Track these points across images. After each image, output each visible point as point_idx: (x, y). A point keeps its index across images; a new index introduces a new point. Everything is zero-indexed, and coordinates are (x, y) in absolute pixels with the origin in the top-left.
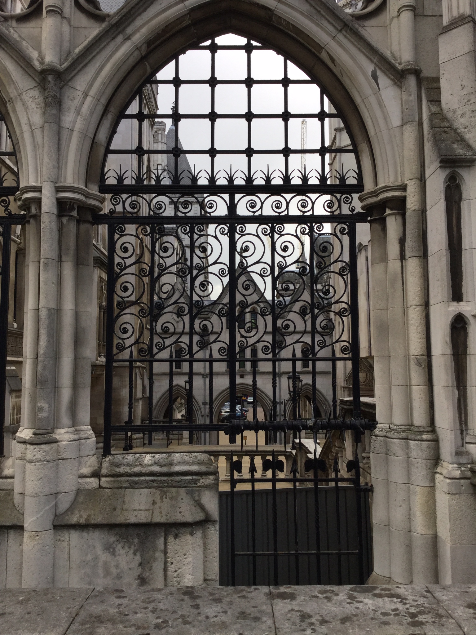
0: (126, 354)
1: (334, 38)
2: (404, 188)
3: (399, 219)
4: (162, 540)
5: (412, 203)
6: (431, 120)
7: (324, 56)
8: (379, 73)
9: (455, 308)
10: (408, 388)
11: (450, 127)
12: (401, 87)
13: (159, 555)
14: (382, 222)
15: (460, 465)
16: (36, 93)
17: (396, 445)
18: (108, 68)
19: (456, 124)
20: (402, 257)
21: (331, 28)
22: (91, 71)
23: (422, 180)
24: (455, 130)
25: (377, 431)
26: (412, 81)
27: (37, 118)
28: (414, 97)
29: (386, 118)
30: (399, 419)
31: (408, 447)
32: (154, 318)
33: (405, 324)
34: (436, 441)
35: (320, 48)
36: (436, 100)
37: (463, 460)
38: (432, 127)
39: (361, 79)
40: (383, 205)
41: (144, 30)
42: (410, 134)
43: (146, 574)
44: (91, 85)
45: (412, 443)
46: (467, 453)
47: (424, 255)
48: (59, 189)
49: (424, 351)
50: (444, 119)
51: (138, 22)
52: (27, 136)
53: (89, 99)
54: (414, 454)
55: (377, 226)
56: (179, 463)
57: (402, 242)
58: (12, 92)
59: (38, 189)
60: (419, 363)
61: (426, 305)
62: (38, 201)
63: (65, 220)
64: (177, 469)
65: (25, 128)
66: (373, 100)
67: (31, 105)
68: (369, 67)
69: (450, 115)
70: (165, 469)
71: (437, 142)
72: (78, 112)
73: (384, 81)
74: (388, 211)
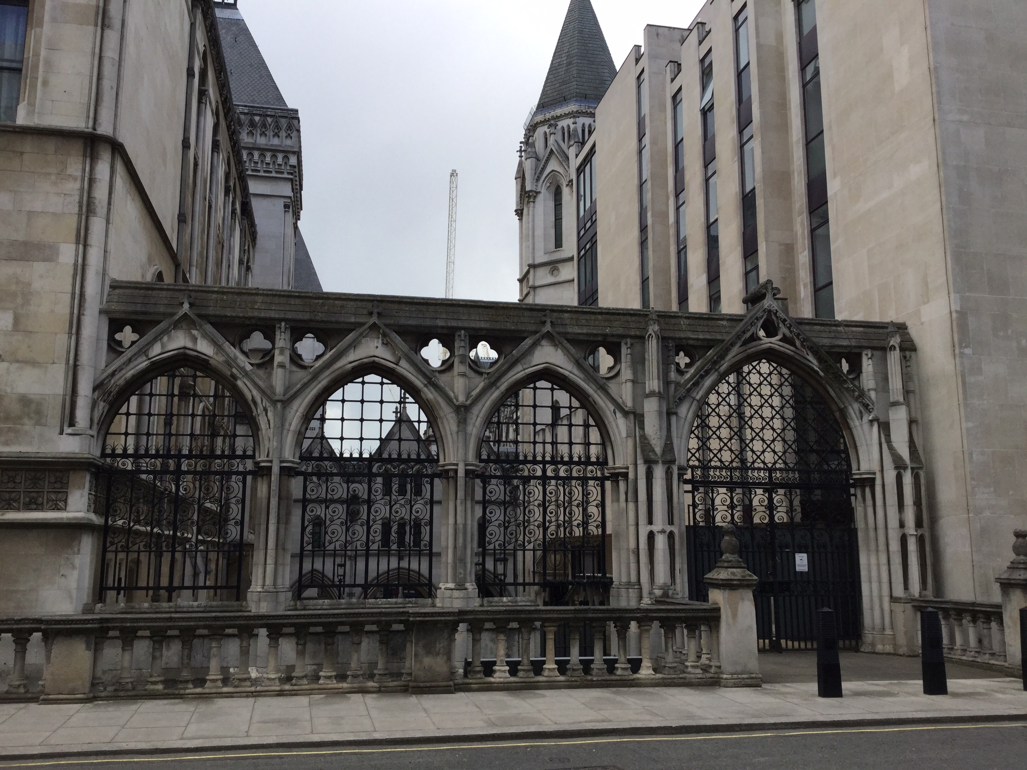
0: (492, 547)
1: (596, 392)
2: (627, 468)
3: (625, 482)
4: (517, 636)
5: (631, 476)
6: (640, 439)
7: (590, 399)
8: (616, 411)
9: (649, 528)
10: (629, 564)
11: (649, 443)
12: (626, 418)
13: (516, 643)
14: (617, 482)
15: (651, 599)
16: (453, 415)
17: (623, 592)
18: (488, 403)
19: (651, 443)
20: (627, 500)
21: (594, 387)
22: (480, 404)
23: (636, 465)
24: (651, 445)
25: (613, 586)
26: (632, 417)
27: (454, 428)
28: (632, 425)
29: (620, 433)
30: (624, 580)
31: (628, 592)
32: (506, 528)
33: (628, 533)
34: (641, 589)
35: (589, 396)
36: (642, 428)
37: (652, 597)
38: (641, 442)
39: (608, 412)
40: (618, 474)
41: (505, 384)
42: (630, 442)
43: (510, 653)
44: (480, 412)
45: (630, 590)
46: (654, 593)
47: (636, 501)
48: (466, 465)
49: (636, 547)
50: (646, 439)
51: (503, 380)
52: (449, 436)
53: (479, 419)
54: (631, 595)
55: (615, 484)
56: (520, 602)
57: (626, 494)
58: (442, 414)
59: (457, 465)
60: (634, 552)
61: (637, 525)
62: (456, 471)
63: (467, 479)
64: (520, 604)
65: (448, 432)
66: (614, 424)
67: (452, 421)
68: (612, 408)
69: (648, 437)
70: (514, 604)
71: (643, 451)
72: (474, 425)
73: (619, 415)
74: (620, 478)
